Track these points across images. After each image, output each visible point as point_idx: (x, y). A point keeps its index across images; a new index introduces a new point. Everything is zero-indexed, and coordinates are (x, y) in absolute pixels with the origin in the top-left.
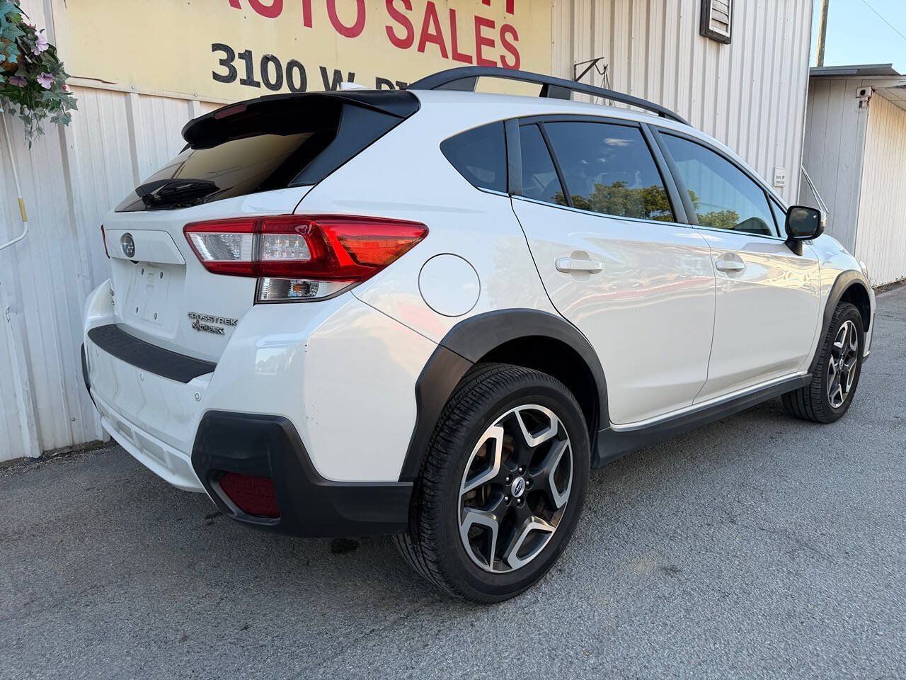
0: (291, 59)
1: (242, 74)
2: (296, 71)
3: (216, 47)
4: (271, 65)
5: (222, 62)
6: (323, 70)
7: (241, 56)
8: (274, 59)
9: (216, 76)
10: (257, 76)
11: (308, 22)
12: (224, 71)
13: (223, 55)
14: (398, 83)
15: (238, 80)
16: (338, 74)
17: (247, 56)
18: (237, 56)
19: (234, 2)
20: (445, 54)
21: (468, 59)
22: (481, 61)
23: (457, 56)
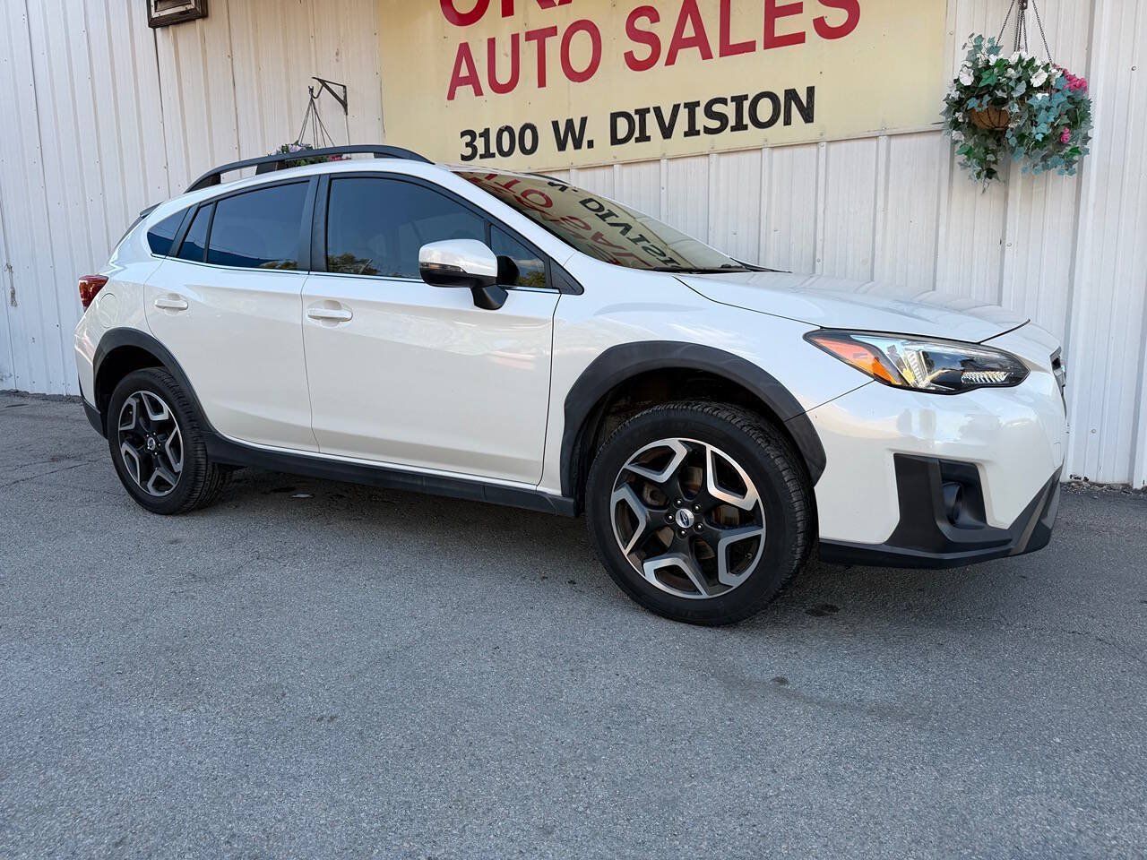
0: (523, 124)
1: (481, 150)
2: (528, 133)
3: (463, 134)
4: (506, 135)
5: (468, 145)
6: (555, 124)
7: (481, 135)
8: (509, 129)
9: (463, 157)
10: (493, 149)
11: (542, 83)
12: (469, 151)
13: (468, 138)
14: (636, 112)
15: (478, 156)
16: (570, 123)
17: (486, 134)
18: (478, 135)
19: (478, 92)
20: (707, 55)
21: (749, 47)
22: (772, 41)
23: (728, 49)
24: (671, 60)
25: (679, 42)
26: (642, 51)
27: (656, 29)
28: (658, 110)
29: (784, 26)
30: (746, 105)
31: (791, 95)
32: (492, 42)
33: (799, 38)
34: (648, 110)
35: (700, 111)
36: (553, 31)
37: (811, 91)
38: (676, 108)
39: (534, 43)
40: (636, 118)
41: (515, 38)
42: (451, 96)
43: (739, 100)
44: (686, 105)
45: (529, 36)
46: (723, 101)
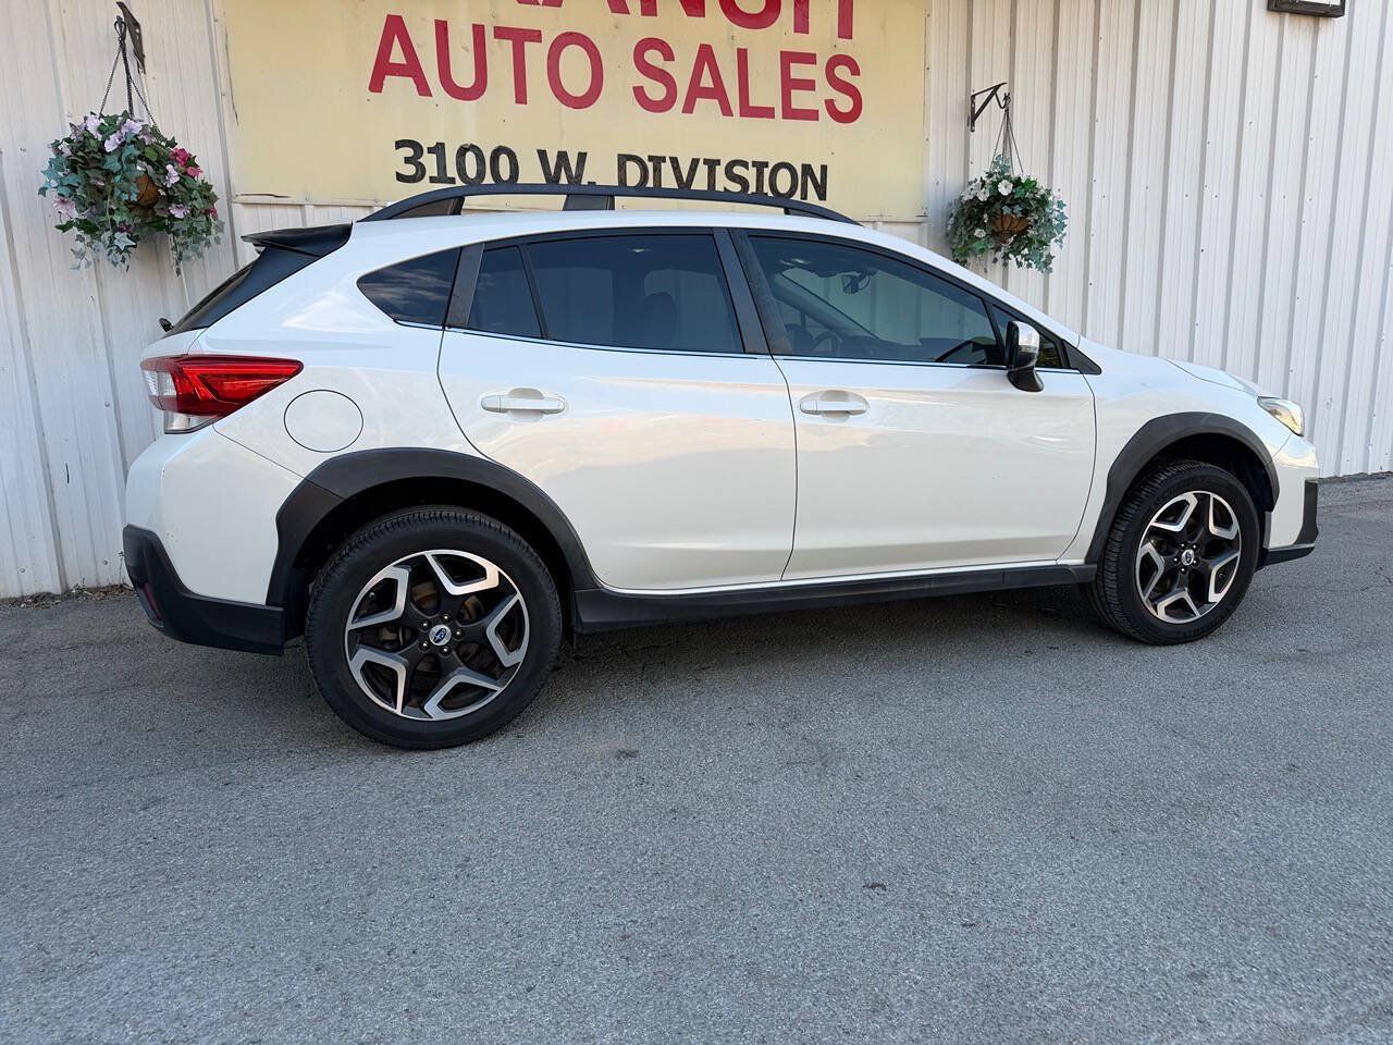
0: (497, 145)
1: (432, 170)
2: (504, 160)
3: (399, 144)
4: (470, 158)
5: (407, 160)
6: (542, 154)
7: (430, 150)
8: (473, 148)
9: (400, 177)
10: (452, 171)
11: (521, 97)
12: (410, 170)
13: (409, 152)
14: (651, 158)
15: (427, 178)
16: (562, 156)
17: (439, 149)
18: (425, 151)
19: (424, 89)
20: (727, 111)
21: (768, 113)
22: (790, 113)
23: (748, 111)
24: (689, 108)
25: (696, 91)
26: (656, 91)
27: (669, 67)
28: (674, 161)
29: (800, 100)
30: (767, 172)
31: (807, 169)
32: (442, 28)
33: (812, 115)
34: (663, 159)
35: (720, 171)
36: (536, 36)
37: (824, 169)
38: (695, 162)
39: (508, 44)
40: (650, 165)
41: (478, 31)
42: (376, 85)
43: (760, 166)
44: (706, 161)
45: (501, 33)
46: (745, 164)
